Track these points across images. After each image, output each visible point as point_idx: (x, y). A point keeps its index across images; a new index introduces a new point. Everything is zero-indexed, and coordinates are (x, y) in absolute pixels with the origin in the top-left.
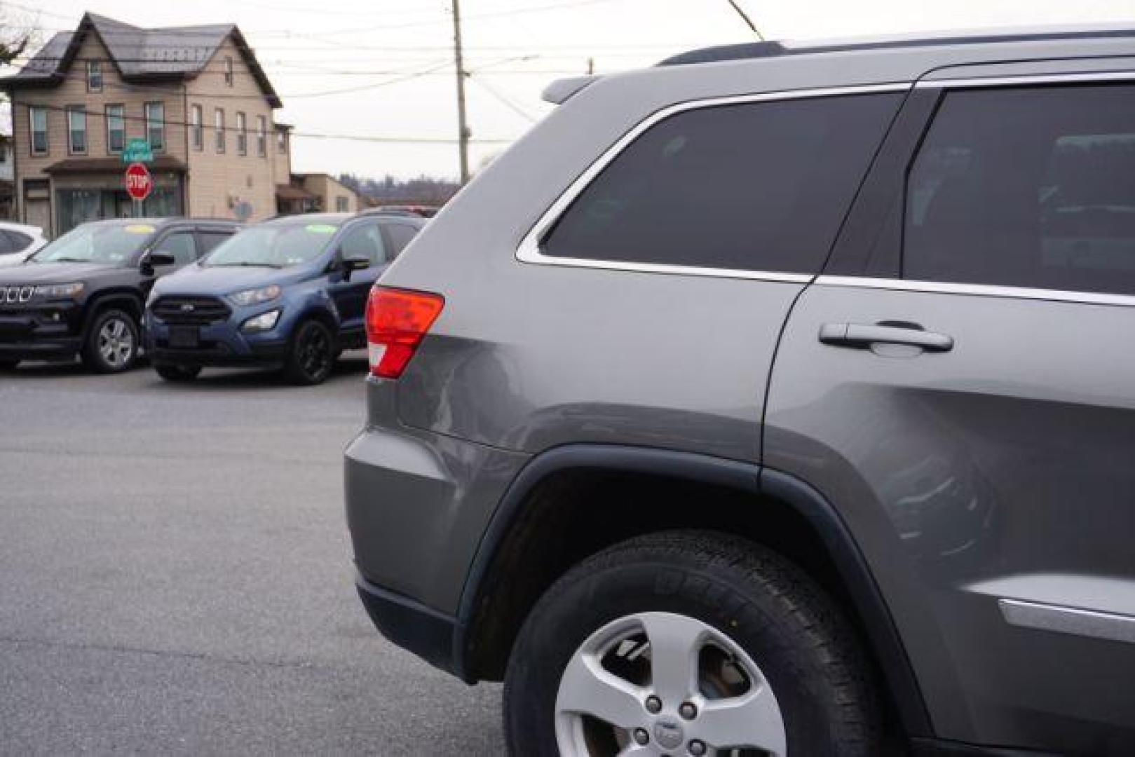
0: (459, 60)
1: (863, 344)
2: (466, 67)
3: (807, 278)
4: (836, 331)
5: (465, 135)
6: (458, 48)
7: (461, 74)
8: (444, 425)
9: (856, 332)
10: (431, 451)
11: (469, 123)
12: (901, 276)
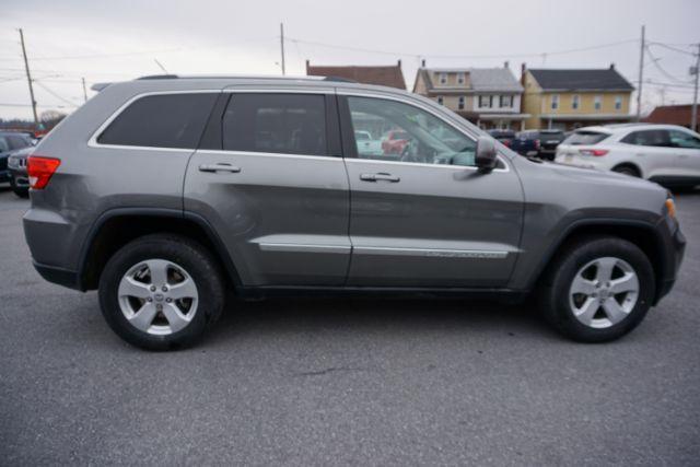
0: (28, 75)
1: (213, 171)
2: (32, 77)
3: (192, 151)
4: (204, 167)
5: (34, 104)
6: (28, 71)
7: (30, 81)
8: (64, 204)
9: (211, 167)
10: (61, 214)
11: (36, 99)
12: (223, 149)
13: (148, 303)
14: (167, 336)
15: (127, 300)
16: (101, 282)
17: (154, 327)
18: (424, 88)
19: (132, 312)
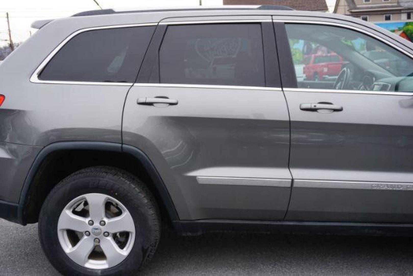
13: (85, 237)
14: (104, 271)
15: (65, 234)
16: (41, 215)
17: (91, 261)
18: (347, 8)
19: (70, 246)
